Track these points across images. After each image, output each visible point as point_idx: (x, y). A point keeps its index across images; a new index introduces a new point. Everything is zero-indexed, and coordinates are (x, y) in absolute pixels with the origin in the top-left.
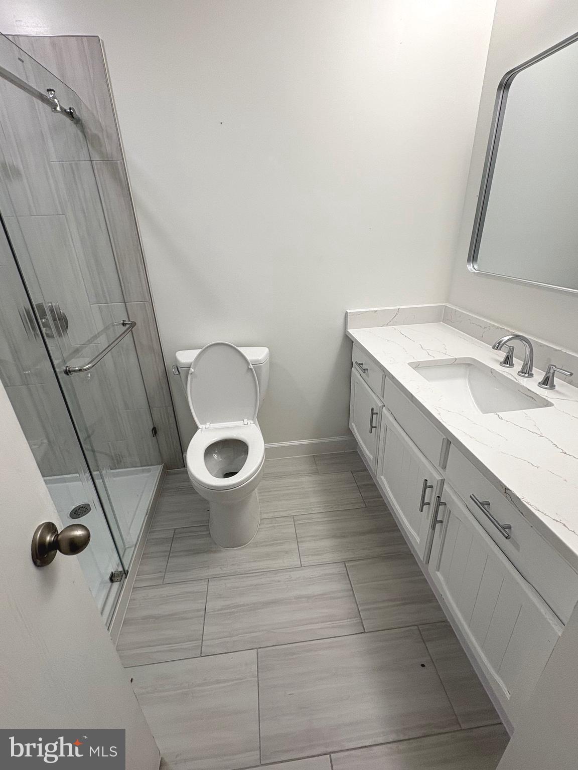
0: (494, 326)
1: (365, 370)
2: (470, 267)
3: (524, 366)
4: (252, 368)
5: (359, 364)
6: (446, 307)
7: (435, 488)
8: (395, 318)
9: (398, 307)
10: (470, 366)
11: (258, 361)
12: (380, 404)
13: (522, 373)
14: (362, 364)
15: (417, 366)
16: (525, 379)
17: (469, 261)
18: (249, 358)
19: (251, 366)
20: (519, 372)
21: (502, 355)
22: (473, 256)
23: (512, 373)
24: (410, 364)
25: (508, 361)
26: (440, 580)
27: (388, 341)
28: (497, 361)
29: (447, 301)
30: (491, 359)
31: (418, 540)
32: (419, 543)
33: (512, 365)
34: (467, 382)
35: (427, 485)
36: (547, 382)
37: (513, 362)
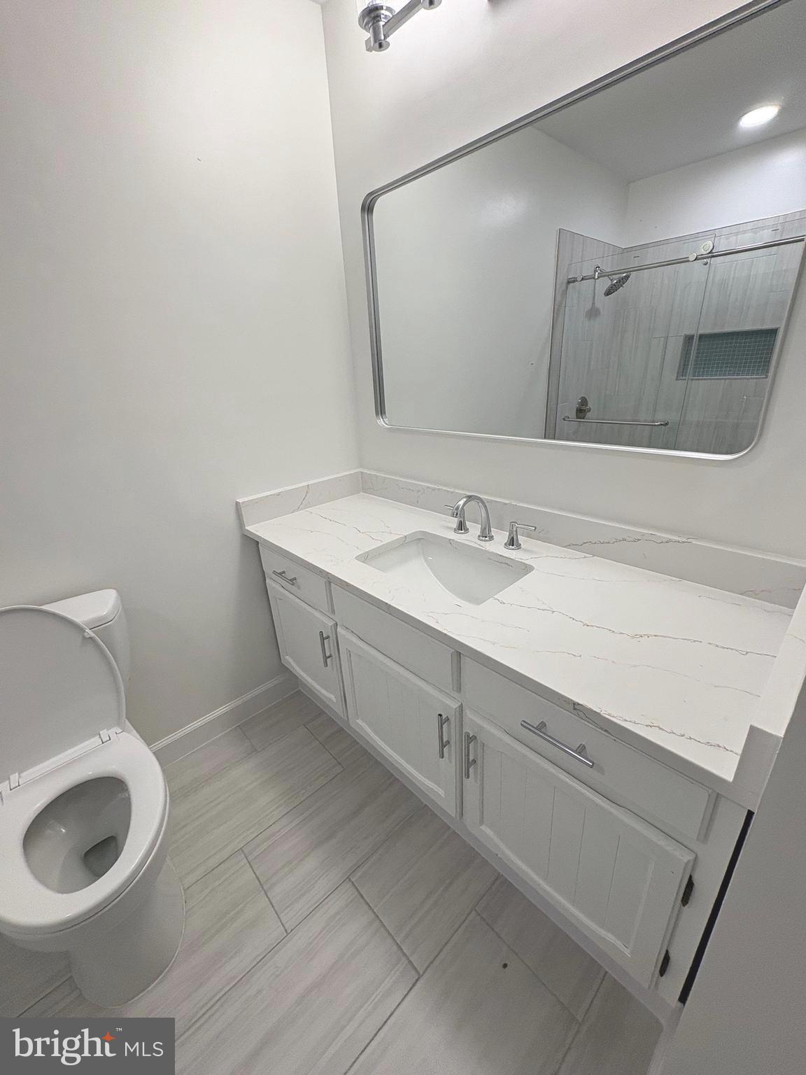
0: (428, 487)
1: (293, 581)
2: (381, 422)
3: (483, 530)
4: (93, 635)
5: (280, 574)
6: (362, 473)
7: (452, 720)
8: (305, 499)
9: (305, 484)
10: (421, 541)
11: (101, 618)
12: (331, 623)
13: (483, 537)
14: (284, 572)
15: (366, 558)
16: (488, 543)
17: (377, 414)
18: (79, 619)
19: (89, 633)
20: (479, 536)
21: (454, 522)
22: (380, 410)
23: (471, 537)
24: (357, 558)
25: (461, 527)
26: (488, 835)
27: (312, 532)
28: (450, 528)
29: (361, 466)
30: (442, 526)
31: (441, 792)
32: (443, 796)
33: (467, 530)
34: (424, 561)
35: (442, 720)
36: (512, 542)
37: (468, 527)
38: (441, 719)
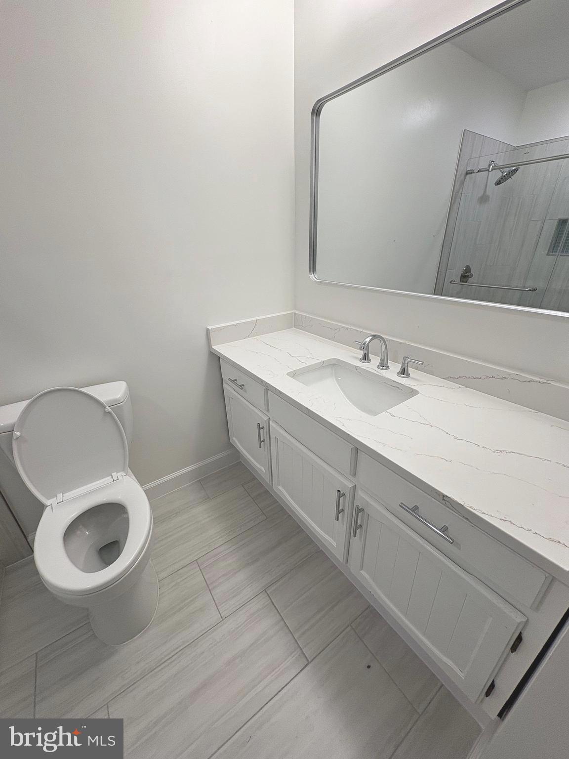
0: (343, 327)
1: (242, 386)
2: (312, 276)
3: (382, 361)
5: (234, 381)
6: (295, 313)
7: (347, 494)
8: (254, 330)
9: (255, 319)
10: (335, 366)
11: (116, 400)
12: (266, 418)
13: (381, 366)
14: (236, 380)
15: (294, 375)
16: (384, 371)
17: (310, 271)
18: (102, 399)
19: (109, 409)
20: (378, 365)
21: (361, 354)
22: (313, 268)
24: (288, 374)
25: (366, 358)
26: (365, 577)
27: (257, 353)
28: (356, 358)
29: (295, 308)
30: (351, 356)
31: (334, 544)
32: (335, 546)
33: (369, 360)
34: (335, 380)
35: (340, 495)
36: (403, 372)
37: (370, 358)
38: (340, 493)
